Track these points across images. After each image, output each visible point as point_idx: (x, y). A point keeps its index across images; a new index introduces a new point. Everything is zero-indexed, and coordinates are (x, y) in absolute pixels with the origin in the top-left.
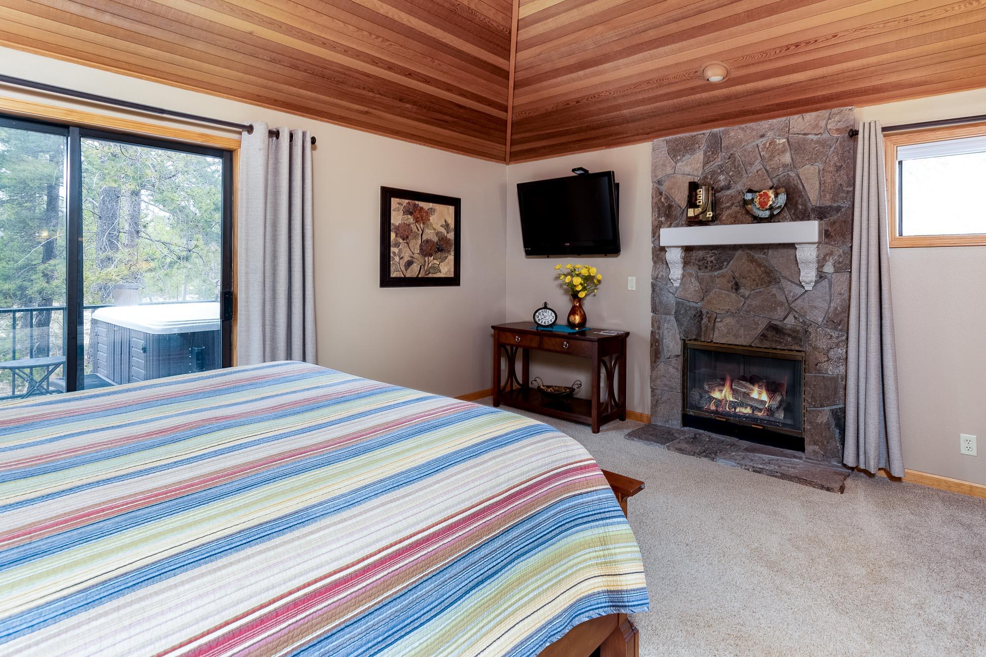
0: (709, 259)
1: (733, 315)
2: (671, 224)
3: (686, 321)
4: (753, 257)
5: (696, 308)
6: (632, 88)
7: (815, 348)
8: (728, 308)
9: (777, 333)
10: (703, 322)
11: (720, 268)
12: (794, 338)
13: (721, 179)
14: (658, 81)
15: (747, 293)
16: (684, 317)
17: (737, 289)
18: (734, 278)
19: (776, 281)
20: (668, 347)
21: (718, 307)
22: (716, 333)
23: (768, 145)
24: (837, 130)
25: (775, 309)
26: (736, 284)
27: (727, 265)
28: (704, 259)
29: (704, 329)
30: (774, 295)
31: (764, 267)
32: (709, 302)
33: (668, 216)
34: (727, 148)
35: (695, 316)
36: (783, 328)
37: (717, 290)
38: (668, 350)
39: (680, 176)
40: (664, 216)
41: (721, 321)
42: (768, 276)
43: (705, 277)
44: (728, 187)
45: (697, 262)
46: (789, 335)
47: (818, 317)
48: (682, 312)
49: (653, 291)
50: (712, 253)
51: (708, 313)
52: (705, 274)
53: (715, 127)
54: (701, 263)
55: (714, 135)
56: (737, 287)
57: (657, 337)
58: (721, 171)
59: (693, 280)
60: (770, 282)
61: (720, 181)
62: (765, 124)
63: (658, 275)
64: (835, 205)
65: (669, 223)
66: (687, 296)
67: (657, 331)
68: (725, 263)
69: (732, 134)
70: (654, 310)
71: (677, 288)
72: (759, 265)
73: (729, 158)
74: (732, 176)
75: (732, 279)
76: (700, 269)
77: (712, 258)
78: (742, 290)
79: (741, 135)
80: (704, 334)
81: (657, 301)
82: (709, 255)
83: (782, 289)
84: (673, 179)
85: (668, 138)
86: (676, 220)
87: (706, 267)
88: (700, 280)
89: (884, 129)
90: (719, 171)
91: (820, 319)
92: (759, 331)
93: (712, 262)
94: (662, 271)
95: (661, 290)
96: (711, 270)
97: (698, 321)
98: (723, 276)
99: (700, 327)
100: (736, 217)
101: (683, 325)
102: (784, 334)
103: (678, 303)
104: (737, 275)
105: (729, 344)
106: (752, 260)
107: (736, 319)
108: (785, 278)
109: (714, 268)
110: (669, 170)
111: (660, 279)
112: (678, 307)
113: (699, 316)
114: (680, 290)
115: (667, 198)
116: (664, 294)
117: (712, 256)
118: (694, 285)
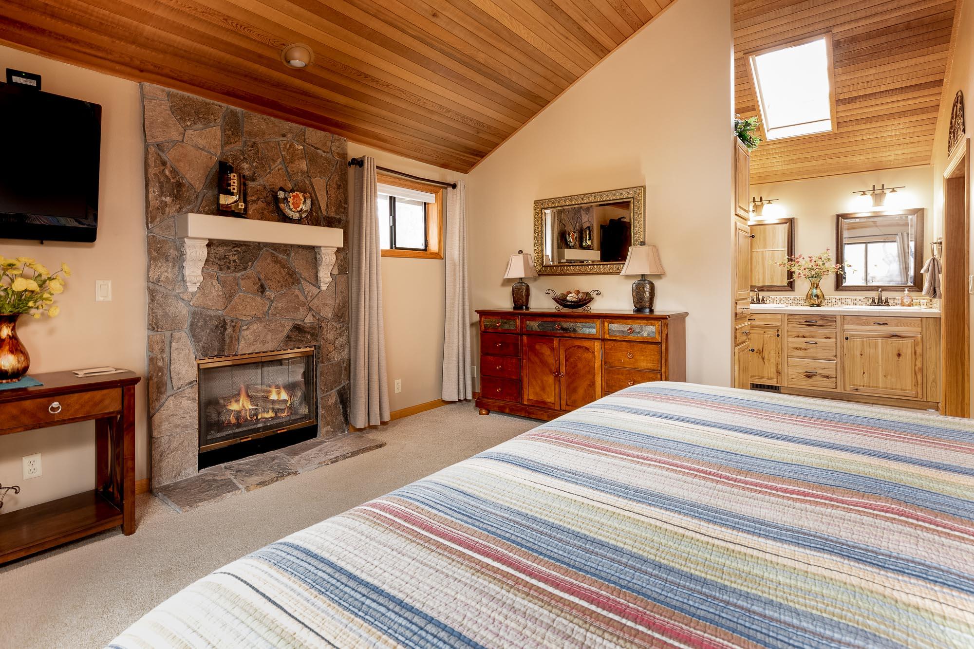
0: (231, 258)
1: (259, 320)
2: (181, 208)
3: (204, 336)
4: (277, 257)
5: (219, 318)
6: (199, 10)
7: (326, 341)
8: (254, 313)
9: (299, 333)
10: (227, 332)
11: (245, 269)
12: (312, 335)
13: (245, 167)
14: (238, 26)
15: (272, 295)
16: (203, 331)
17: (263, 292)
18: (259, 280)
19: (298, 281)
20: (179, 374)
21: (244, 313)
22: (242, 343)
23: (288, 147)
24: (338, 154)
25: (298, 309)
26: (262, 286)
27: (252, 265)
28: (225, 257)
29: (227, 341)
30: (297, 296)
31: (287, 268)
32: (234, 308)
33: (177, 197)
34: (250, 134)
35: (217, 326)
36: (304, 327)
37: (241, 294)
38: (179, 378)
39: (190, 148)
40: (170, 195)
41: (248, 328)
42: (291, 278)
43: (229, 279)
44: (253, 179)
45: (217, 261)
46: (309, 333)
47: (328, 313)
48: (200, 324)
49: (152, 299)
50: (236, 251)
51: (232, 322)
52: (228, 276)
53: (234, 104)
54: (222, 263)
55: (234, 114)
56: (262, 289)
57: (160, 364)
58: (244, 158)
59: (215, 282)
60: (293, 283)
61: (243, 168)
62: (288, 125)
63: (160, 276)
64: (338, 217)
65: (178, 206)
66: (209, 302)
67: (159, 356)
68: (250, 263)
69: (255, 121)
70: (154, 326)
71: (193, 294)
72: (283, 266)
73: (252, 147)
74: (256, 167)
75: (257, 281)
76: (221, 269)
77: (235, 257)
78: (267, 293)
79: (264, 126)
80: (229, 346)
81: (160, 313)
82: (231, 253)
83: (302, 290)
84: (181, 149)
85: (174, 91)
86: (189, 204)
87: (229, 268)
88: (223, 284)
89: (378, 167)
90: (242, 158)
91: (330, 315)
92: (285, 333)
93: (234, 261)
94: (166, 271)
95: (166, 297)
96: (234, 271)
97: (221, 333)
98: (249, 278)
99: (224, 340)
100: (263, 213)
101: (201, 341)
102: (305, 332)
103: (194, 314)
104: (262, 277)
105: (256, 353)
106: (276, 261)
107: (263, 324)
108: (305, 279)
109: (237, 269)
110: (175, 136)
111: (164, 282)
112: (194, 318)
113: (222, 327)
114: (197, 295)
115: (174, 172)
116: (171, 303)
117: (235, 255)
118: (216, 290)
